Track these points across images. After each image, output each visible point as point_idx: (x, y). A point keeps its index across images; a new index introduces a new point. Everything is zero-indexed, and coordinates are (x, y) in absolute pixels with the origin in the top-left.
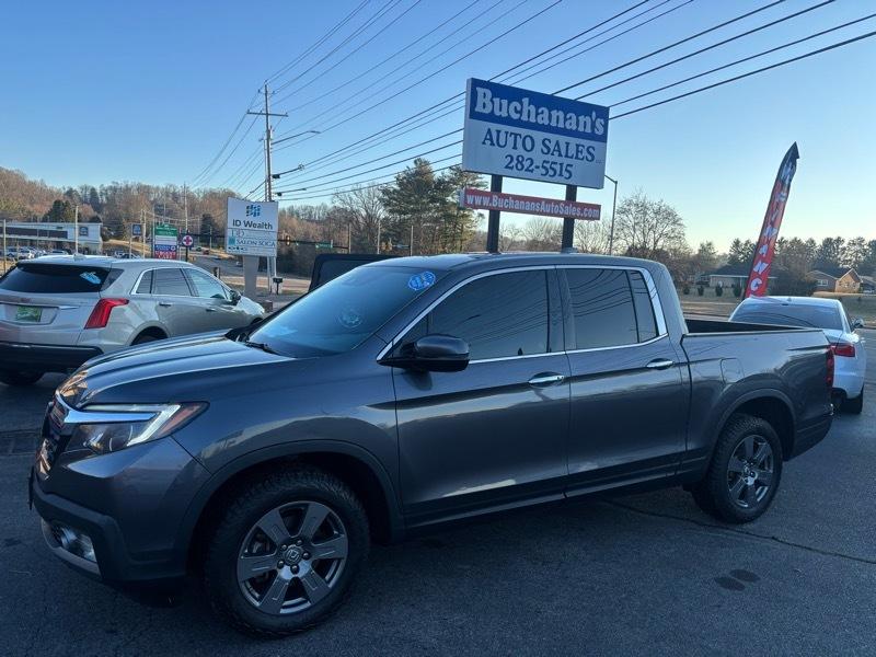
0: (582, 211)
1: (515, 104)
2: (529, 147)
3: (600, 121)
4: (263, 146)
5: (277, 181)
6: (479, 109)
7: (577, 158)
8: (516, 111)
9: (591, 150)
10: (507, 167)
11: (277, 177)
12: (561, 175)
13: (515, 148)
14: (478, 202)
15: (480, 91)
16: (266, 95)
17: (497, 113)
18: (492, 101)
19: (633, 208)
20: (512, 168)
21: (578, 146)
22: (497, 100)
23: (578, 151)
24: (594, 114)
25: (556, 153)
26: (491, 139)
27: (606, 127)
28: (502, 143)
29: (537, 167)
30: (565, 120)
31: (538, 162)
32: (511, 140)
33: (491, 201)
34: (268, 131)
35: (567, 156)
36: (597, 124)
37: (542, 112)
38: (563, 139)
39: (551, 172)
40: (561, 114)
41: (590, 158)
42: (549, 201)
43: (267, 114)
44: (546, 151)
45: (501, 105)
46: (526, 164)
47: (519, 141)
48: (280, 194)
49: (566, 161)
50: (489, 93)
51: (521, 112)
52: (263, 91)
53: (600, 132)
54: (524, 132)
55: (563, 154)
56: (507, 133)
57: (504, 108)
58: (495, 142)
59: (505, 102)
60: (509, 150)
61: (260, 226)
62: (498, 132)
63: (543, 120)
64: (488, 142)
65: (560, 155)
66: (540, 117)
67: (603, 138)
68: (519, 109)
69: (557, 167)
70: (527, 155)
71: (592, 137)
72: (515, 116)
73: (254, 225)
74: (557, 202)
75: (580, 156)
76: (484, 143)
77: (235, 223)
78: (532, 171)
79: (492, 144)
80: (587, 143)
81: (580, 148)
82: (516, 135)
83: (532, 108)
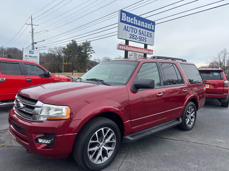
0: (149, 52)
1: (132, 19)
2: (136, 32)
3: (153, 26)
4: (31, 34)
5: (36, 44)
6: (123, 19)
7: (147, 36)
8: (132, 21)
9: (151, 34)
10: (130, 38)
11: (36, 43)
12: (143, 41)
13: (132, 32)
14: (122, 48)
15: (123, 14)
16: (32, 19)
17: (127, 21)
18: (126, 17)
19: (133, 54)
20: (131, 38)
21: (148, 32)
22: (127, 17)
23: (148, 34)
24: (151, 23)
25: (142, 34)
26: (126, 29)
27: (154, 27)
28: (129, 30)
29: (138, 38)
30: (145, 25)
31: (138, 37)
32: (131, 29)
33: (126, 48)
34: (33, 30)
35: (145, 35)
36: (152, 27)
37: (139, 22)
38: (144, 30)
39: (141, 40)
40: (144, 23)
41: (151, 36)
42: (141, 48)
43: (32, 25)
44: (140, 33)
45: (128, 18)
46: (135, 37)
47: (133, 30)
48: (37, 48)
49: (145, 37)
50: (125, 15)
51: (133, 21)
52: (31, 18)
53: (153, 29)
54: (134, 27)
55: (144, 35)
56: (130, 27)
57: (129, 20)
58: (127, 30)
59: (129, 18)
60: (130, 32)
61: (34, 57)
62: (128, 27)
63: (139, 24)
64: (125, 30)
65: (143, 35)
66: (138, 23)
67: (154, 31)
68: (133, 20)
69: (143, 38)
70: (135, 34)
71: (151, 30)
72: (132, 22)
73: (32, 57)
74: (143, 49)
75: (148, 36)
76: (124, 30)
77: (26, 56)
78: (136, 39)
79: (126, 30)
80: (150, 32)
81: (148, 33)
82: (132, 28)
83: (136, 20)
